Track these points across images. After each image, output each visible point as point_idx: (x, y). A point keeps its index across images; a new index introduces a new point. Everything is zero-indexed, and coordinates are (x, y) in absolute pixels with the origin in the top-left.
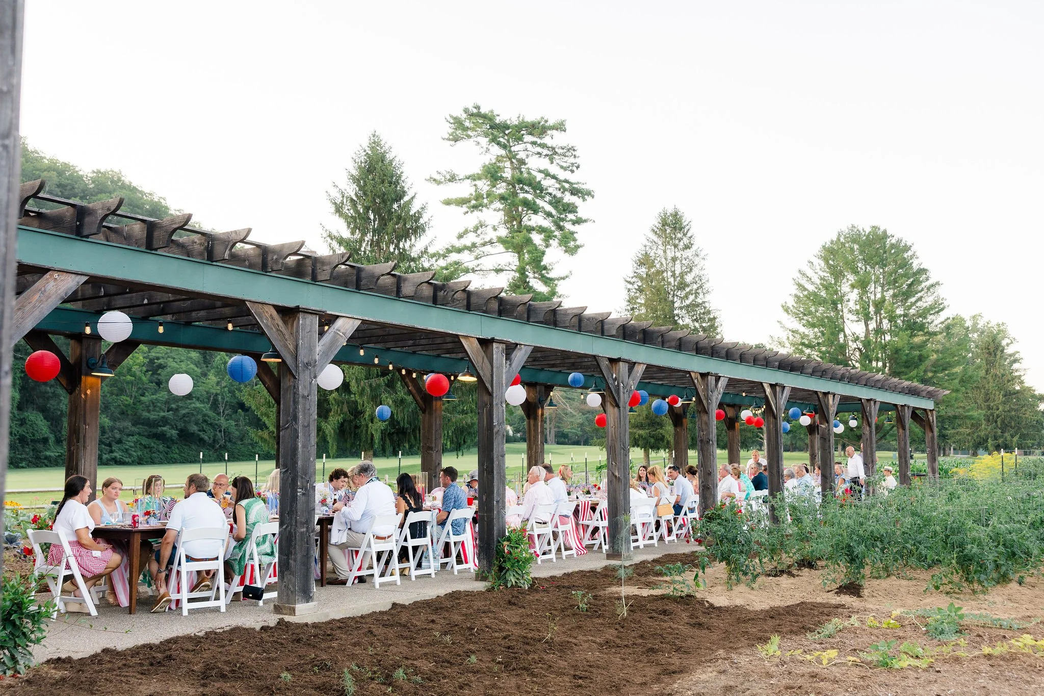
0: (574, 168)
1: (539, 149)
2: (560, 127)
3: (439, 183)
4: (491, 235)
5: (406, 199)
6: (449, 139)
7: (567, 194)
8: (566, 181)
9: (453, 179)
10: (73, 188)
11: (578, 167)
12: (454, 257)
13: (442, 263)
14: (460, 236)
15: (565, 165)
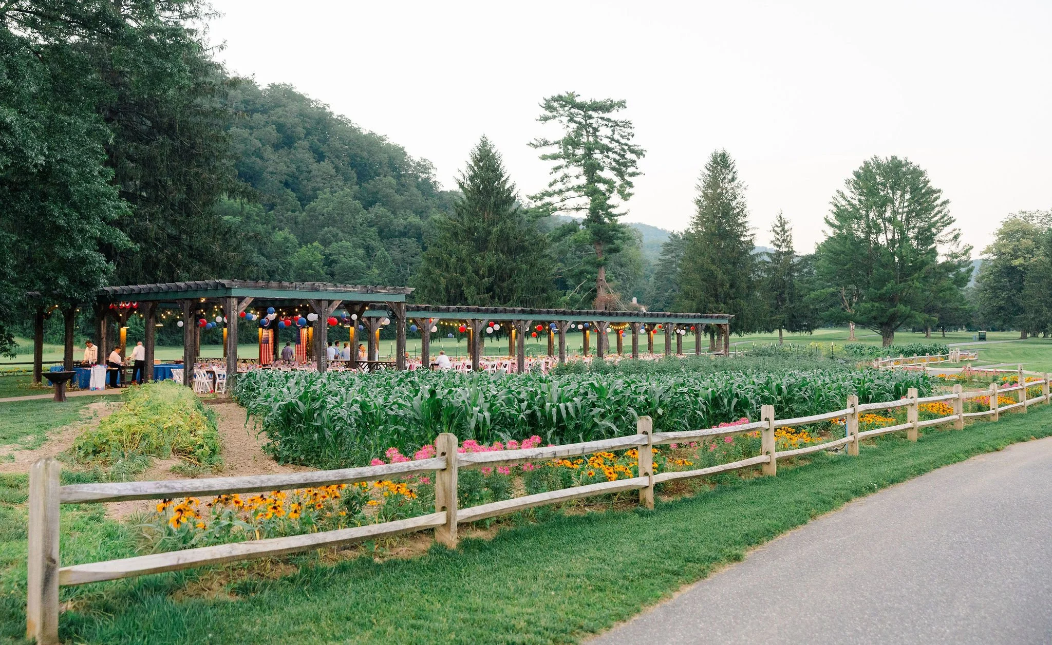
0: (630, 137)
1: (605, 122)
2: (622, 104)
3: (536, 146)
4: (574, 182)
5: (503, 179)
6: (540, 120)
7: (628, 153)
8: (626, 145)
9: (546, 143)
10: (254, 103)
11: (633, 136)
12: (547, 199)
13: (539, 203)
14: (551, 185)
15: (623, 134)
